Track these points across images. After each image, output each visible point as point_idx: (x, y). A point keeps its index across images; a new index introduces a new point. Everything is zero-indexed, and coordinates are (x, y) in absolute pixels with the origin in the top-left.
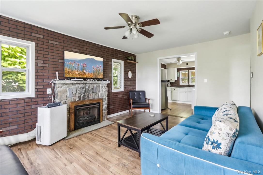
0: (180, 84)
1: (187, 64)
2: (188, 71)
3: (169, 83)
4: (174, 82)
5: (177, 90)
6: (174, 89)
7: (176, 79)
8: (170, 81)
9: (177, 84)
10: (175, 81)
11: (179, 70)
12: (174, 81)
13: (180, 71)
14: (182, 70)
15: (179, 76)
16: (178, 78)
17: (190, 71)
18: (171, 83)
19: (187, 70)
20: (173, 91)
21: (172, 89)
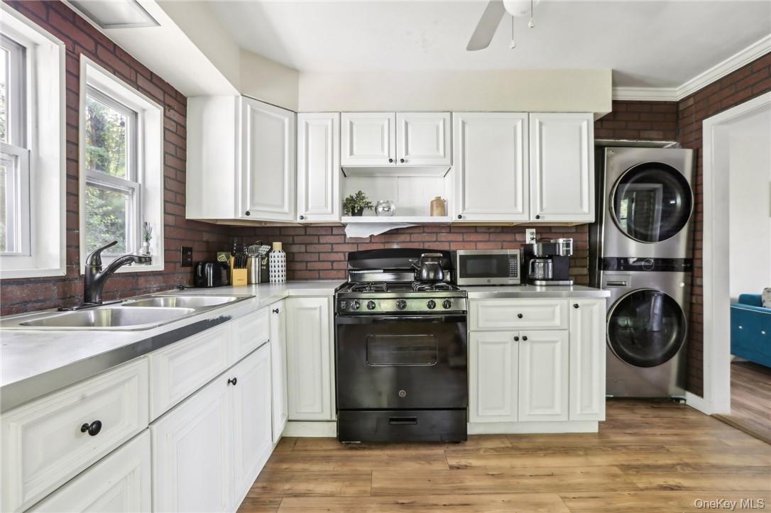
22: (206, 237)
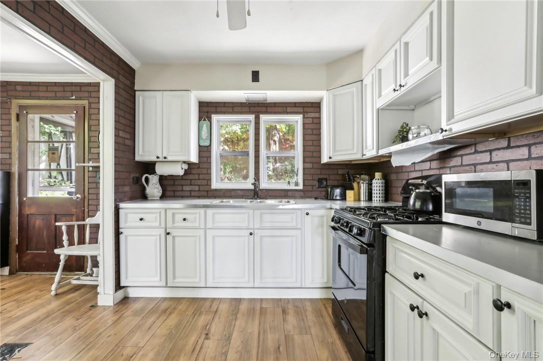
0: (215, 185)
1: (255, 76)
2: (252, 117)
3: (154, 179)
4: (181, 173)
5: (202, 226)
6: (179, 217)
7: (194, 159)
8: (161, 169)
9: (199, 182)
10: (186, 167)
11: (207, 110)
12: (179, 171)
13: (215, 118)
14: (224, 109)
15: (207, 144)
16: (204, 151)
17: (264, 118)
18: (162, 179)
19: (249, 112)
20: (174, 232)
21: (169, 213)
22: (340, 172)
